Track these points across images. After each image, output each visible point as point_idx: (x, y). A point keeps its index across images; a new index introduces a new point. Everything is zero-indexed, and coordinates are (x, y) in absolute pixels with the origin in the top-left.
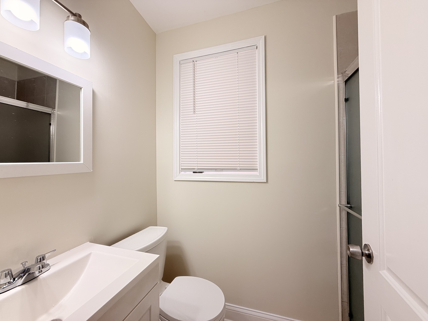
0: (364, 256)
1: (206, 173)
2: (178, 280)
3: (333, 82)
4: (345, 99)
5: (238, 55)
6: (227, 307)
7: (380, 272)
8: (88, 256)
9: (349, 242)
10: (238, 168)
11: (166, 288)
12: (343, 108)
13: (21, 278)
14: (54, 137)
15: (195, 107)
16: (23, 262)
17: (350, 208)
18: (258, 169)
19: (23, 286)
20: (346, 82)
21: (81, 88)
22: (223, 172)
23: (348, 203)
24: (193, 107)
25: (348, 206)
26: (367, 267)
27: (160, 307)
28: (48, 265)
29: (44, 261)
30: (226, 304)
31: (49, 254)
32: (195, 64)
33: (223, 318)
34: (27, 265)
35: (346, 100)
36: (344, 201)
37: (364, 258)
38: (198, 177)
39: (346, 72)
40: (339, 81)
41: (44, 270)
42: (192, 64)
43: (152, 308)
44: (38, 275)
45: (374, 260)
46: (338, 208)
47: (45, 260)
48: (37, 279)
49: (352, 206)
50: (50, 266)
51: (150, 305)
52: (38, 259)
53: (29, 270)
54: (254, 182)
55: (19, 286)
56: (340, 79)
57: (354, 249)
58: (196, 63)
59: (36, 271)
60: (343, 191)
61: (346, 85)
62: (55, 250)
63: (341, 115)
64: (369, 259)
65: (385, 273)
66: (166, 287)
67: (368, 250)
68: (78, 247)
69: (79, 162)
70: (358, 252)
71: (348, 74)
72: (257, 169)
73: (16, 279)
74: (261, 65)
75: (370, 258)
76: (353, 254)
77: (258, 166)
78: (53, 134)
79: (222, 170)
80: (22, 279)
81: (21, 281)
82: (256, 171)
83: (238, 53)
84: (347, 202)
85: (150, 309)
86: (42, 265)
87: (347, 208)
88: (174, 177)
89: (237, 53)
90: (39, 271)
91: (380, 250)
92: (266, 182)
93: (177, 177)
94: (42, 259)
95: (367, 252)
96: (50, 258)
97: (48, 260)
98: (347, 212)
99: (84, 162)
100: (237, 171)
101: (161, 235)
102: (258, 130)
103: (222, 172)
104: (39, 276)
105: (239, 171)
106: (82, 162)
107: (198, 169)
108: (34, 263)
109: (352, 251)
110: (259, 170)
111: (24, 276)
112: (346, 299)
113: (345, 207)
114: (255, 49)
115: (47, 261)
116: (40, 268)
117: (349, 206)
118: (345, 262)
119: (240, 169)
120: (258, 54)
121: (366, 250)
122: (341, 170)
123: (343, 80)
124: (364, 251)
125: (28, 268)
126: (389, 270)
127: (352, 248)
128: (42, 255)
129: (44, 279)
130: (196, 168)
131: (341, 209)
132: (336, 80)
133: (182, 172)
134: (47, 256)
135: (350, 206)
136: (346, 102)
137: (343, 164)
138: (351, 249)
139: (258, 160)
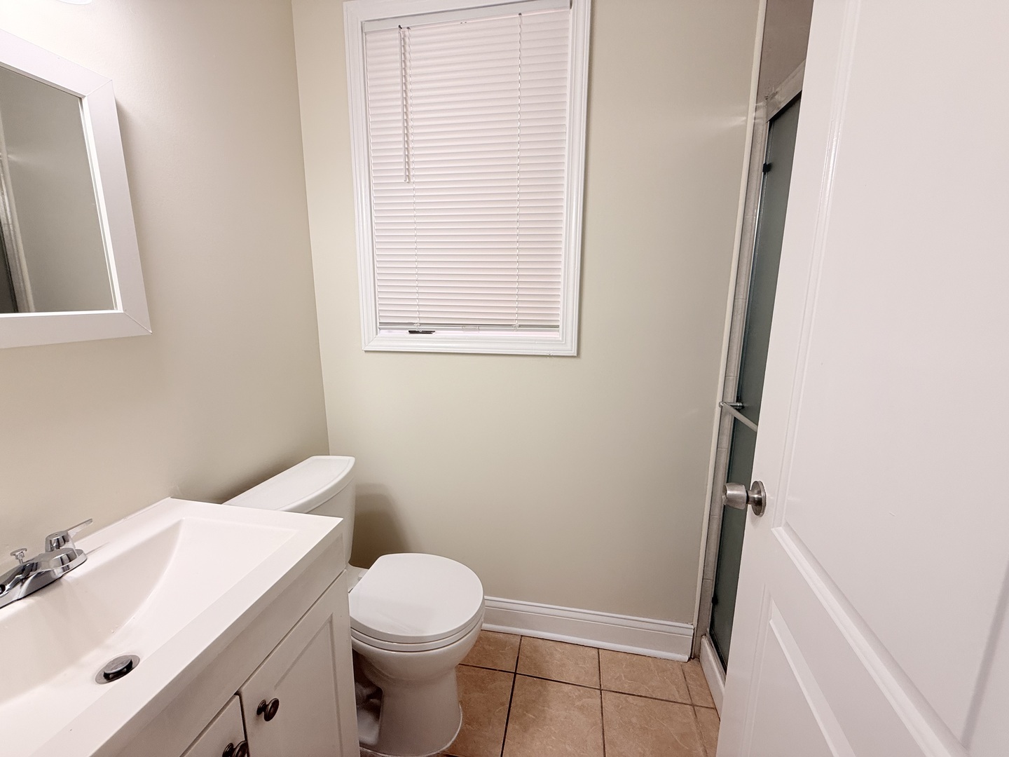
0: (750, 502)
1: (439, 334)
2: (383, 562)
3: (744, 118)
4: (765, 164)
5: (521, 20)
6: (487, 603)
7: (773, 530)
8: (175, 528)
9: (729, 479)
10: (516, 323)
11: (359, 579)
12: (758, 188)
13: (20, 584)
14: (14, 231)
15: (408, 158)
16: (17, 551)
17: (740, 410)
18: (561, 327)
19: (30, 600)
20: (773, 121)
21: (81, 99)
22: (481, 332)
23: (738, 400)
24: (403, 164)
25: (737, 406)
26: (753, 521)
27: (352, 614)
28: (80, 552)
29: (68, 545)
30: (486, 597)
31: (78, 529)
32: (405, 36)
33: (479, 623)
34: (28, 557)
35: (767, 168)
36: (731, 397)
37: (750, 506)
38: (420, 342)
39: (776, 97)
40: (758, 118)
41: (72, 564)
42: (397, 35)
43: (334, 618)
44: (61, 575)
45: (765, 511)
46: (718, 410)
47: (70, 541)
48: (61, 584)
49: (745, 405)
50: (85, 555)
51: (329, 615)
52: (53, 542)
53: (33, 566)
54: (550, 356)
55: (18, 600)
56: (762, 113)
57: (737, 491)
58: (407, 33)
59: (56, 567)
60: (732, 374)
61: (772, 130)
62: (90, 520)
63: (751, 205)
64: (758, 508)
65: (781, 533)
66: (360, 576)
67: (759, 493)
68: (144, 510)
69: (112, 309)
70: (741, 497)
71: (780, 103)
72: (558, 326)
73: (7, 587)
74: (580, 56)
75: (759, 505)
76: (731, 500)
77: (560, 318)
78: (10, 222)
79: (478, 327)
80: (22, 586)
81: (21, 590)
82: (555, 331)
83: (523, 15)
84: (738, 397)
85: (331, 622)
86: (67, 555)
87: (735, 411)
88: (363, 344)
89: (520, 14)
90: (63, 568)
91: (778, 491)
92: (576, 355)
93: (372, 343)
94: (61, 540)
95: (756, 496)
96: (80, 536)
97: (75, 541)
98: (735, 418)
99: (125, 310)
100: (513, 330)
101: (339, 475)
102: (563, 232)
103: (477, 332)
104: (64, 577)
105: (517, 330)
106: (119, 309)
107: (421, 324)
108: (44, 552)
109: (730, 495)
110: (563, 329)
111: (26, 578)
112: (711, 575)
113: (732, 409)
114: (565, 7)
115: (75, 544)
116: (65, 562)
117: (739, 406)
118: (718, 512)
119: (520, 326)
120: (573, 21)
121: (756, 491)
122: (733, 330)
123: (767, 117)
124: (750, 495)
125: (32, 562)
126: (787, 525)
127: (731, 490)
128: (61, 532)
129: (78, 581)
130: (417, 321)
131: (724, 411)
132: (752, 114)
133: (383, 333)
134: (72, 533)
135: (741, 404)
136: (764, 174)
137: (739, 317)
138: (728, 492)
139: (560, 306)
